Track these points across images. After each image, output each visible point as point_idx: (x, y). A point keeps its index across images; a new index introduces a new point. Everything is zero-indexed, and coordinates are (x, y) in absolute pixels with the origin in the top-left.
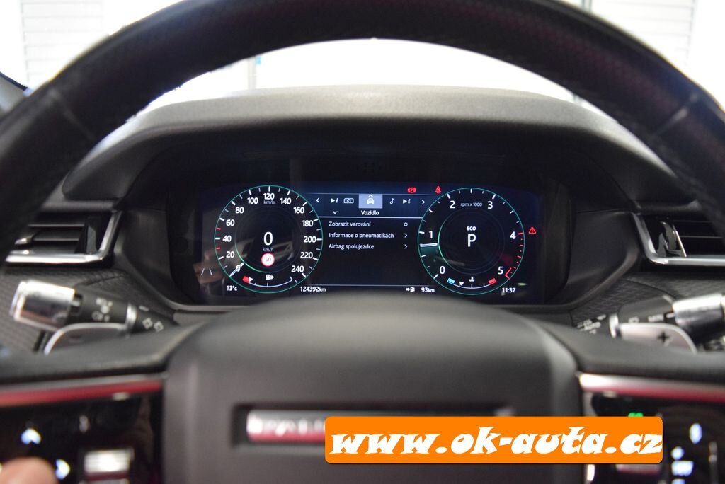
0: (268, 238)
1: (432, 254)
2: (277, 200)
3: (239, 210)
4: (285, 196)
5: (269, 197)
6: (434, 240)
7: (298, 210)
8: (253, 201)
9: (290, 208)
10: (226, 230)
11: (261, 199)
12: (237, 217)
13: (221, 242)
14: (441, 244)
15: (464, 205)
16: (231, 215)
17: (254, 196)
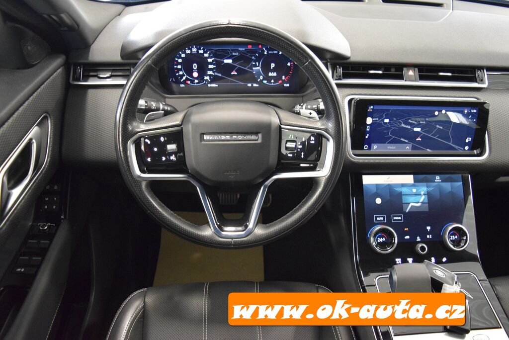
0: (195, 66)
1: (258, 72)
2: (197, 51)
3: (183, 55)
4: (200, 50)
5: (194, 50)
6: (259, 66)
7: (206, 55)
8: (188, 52)
9: (203, 54)
10: (178, 64)
11: (191, 51)
12: (182, 58)
13: (177, 68)
14: (261, 68)
15: (270, 52)
16: (180, 57)
17: (188, 50)
